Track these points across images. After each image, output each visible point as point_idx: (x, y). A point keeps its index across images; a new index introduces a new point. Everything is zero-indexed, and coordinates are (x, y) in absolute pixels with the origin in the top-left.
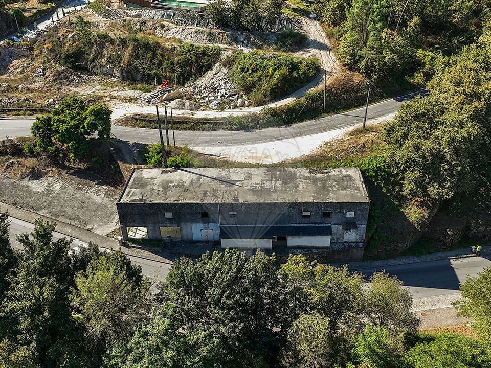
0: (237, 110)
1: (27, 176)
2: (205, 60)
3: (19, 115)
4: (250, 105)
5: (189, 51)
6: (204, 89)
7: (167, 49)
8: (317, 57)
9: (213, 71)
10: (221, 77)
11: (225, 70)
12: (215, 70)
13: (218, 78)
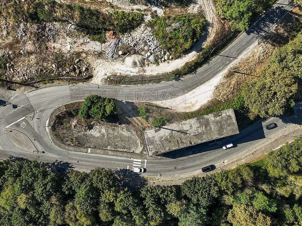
0: (166, 63)
1: (88, 130)
2: (134, 23)
4: (173, 59)
7: (106, 16)
9: (142, 29)
10: (148, 33)
11: (149, 29)
12: (143, 28)
13: (147, 34)
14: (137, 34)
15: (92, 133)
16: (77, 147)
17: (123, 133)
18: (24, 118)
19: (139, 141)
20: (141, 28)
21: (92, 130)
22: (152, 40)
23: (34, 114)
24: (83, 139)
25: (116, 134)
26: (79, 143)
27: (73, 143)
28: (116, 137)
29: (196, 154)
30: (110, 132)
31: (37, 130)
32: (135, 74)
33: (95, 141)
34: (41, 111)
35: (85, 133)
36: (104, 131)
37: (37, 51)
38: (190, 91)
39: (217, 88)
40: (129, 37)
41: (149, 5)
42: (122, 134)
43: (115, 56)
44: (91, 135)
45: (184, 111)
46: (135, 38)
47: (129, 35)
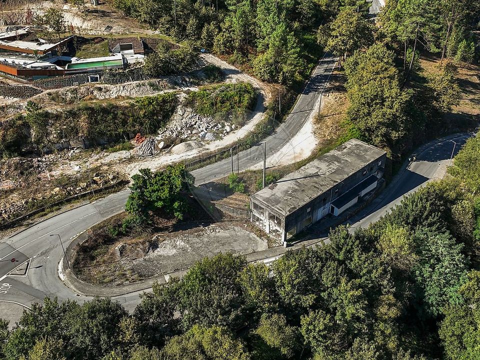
0: (231, 135)
1: (149, 249)
2: (168, 107)
3: (46, 215)
4: (237, 127)
5: (150, 103)
6: (182, 129)
7: (126, 108)
8: (241, 80)
9: (180, 113)
10: (190, 116)
11: (189, 110)
12: (180, 111)
13: (188, 117)
14: (175, 123)
15: (162, 253)
16: (139, 282)
17: (218, 234)
18: (5, 276)
19: (253, 235)
20: (178, 113)
21: (158, 249)
22: (199, 120)
23: (28, 264)
24: (146, 267)
25: (206, 239)
26: (141, 276)
27: (127, 280)
28: (209, 243)
29: (359, 221)
30: (194, 241)
31: (39, 285)
32: (196, 155)
33: (172, 262)
34: (42, 254)
35: (147, 257)
36: (183, 243)
37: (21, 186)
38: (283, 145)
39: (315, 133)
40: (165, 131)
41: (178, 88)
42: (217, 237)
43: (154, 152)
44: (160, 256)
45: (293, 162)
46: (175, 129)
47: (165, 129)
